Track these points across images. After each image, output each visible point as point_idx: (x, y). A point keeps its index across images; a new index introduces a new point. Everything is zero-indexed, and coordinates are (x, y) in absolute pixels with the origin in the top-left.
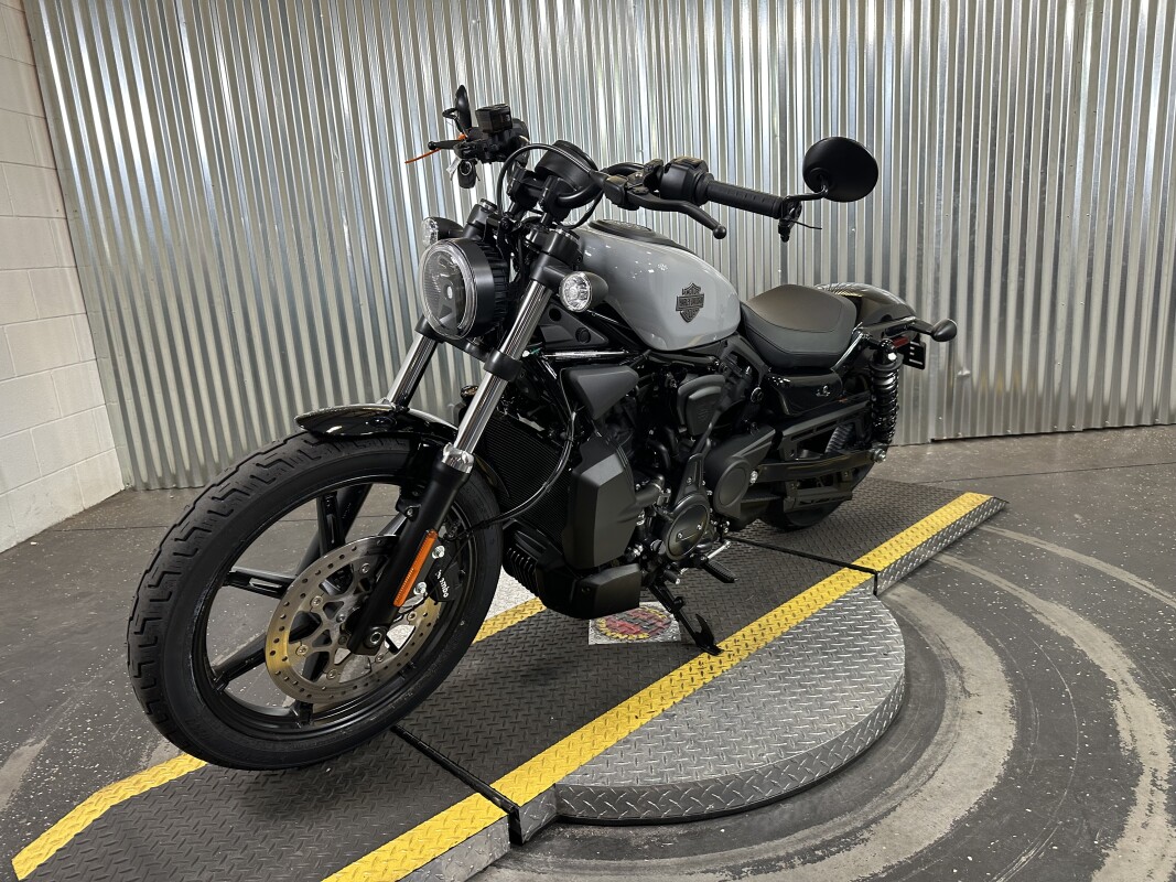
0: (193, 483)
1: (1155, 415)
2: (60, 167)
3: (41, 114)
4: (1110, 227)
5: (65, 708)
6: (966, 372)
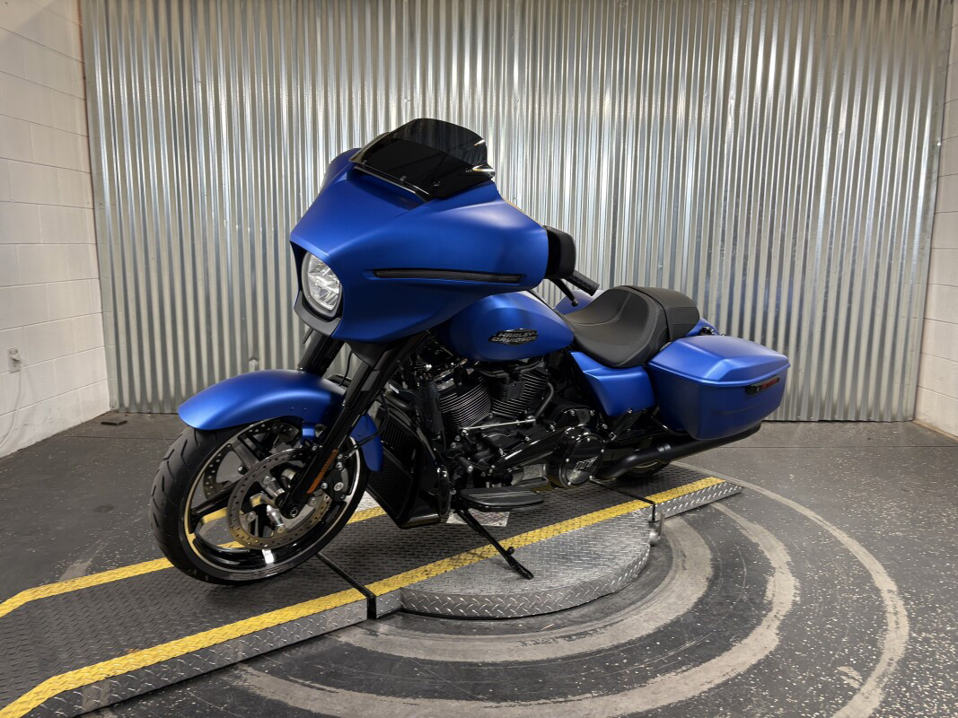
0: (163, 410)
1: (869, 415)
2: (94, 172)
3: (85, 134)
5: (99, 545)
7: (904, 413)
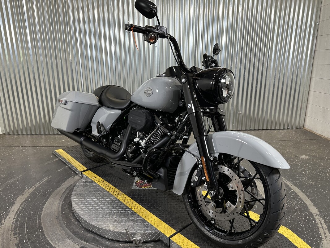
1: (288, 126)
4: (279, 76)
6: (240, 112)
7: (300, 126)
